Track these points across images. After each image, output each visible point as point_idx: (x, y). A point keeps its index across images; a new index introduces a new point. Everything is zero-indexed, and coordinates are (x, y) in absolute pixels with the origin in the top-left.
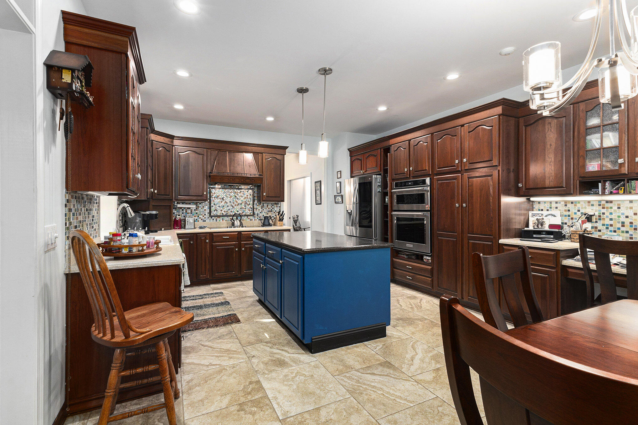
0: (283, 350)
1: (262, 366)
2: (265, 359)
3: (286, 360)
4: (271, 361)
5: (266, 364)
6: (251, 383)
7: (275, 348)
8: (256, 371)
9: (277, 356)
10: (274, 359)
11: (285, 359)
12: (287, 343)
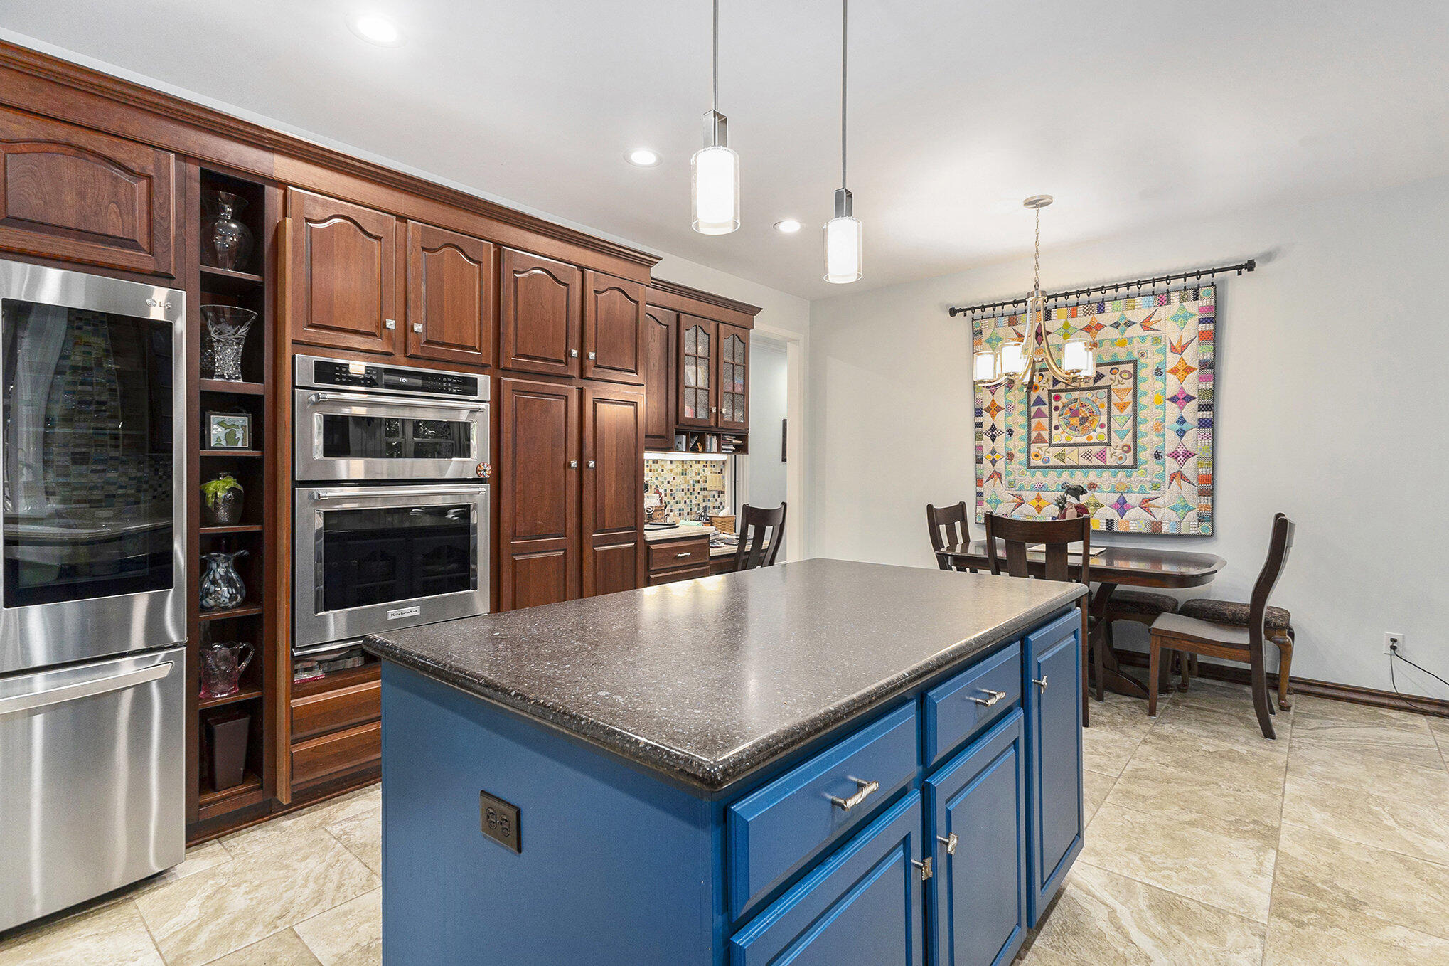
0: (1119, 928)
1: (1232, 937)
2: (1206, 945)
3: (1143, 904)
4: (1190, 928)
5: (1214, 933)
6: (1301, 924)
7: (1134, 951)
8: (1263, 936)
9: (1159, 928)
10: (1175, 928)
11: (1144, 908)
12: (1075, 933)
